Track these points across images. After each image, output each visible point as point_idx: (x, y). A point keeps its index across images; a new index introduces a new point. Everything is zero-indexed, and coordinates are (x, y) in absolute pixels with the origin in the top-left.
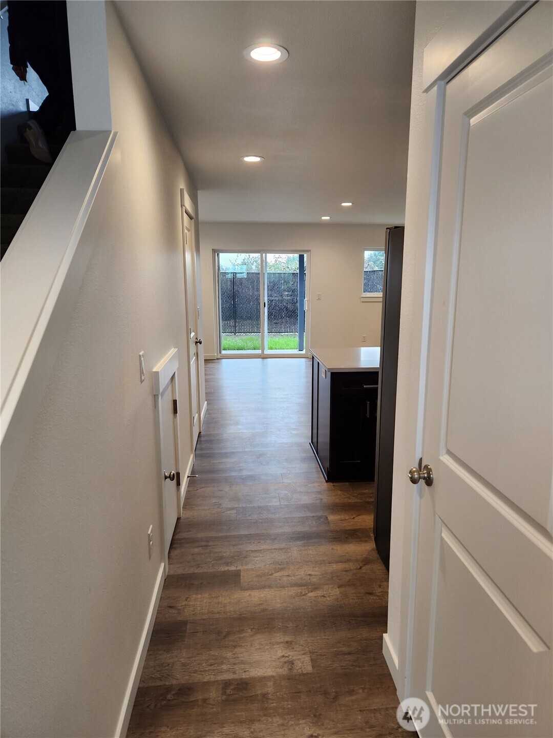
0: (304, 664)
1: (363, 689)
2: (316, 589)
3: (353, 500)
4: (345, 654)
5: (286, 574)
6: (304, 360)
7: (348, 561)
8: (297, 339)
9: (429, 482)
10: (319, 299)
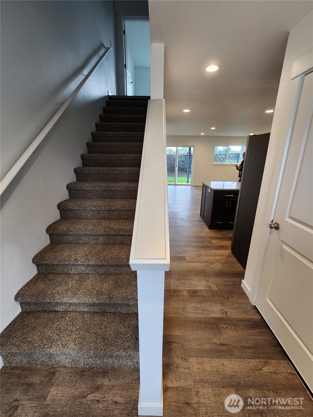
0: (214, 288)
1: (237, 297)
2: (213, 264)
3: (220, 236)
4: (228, 285)
5: (201, 258)
6: (190, 187)
7: (222, 256)
8: (186, 179)
9: (277, 228)
10: (197, 164)
